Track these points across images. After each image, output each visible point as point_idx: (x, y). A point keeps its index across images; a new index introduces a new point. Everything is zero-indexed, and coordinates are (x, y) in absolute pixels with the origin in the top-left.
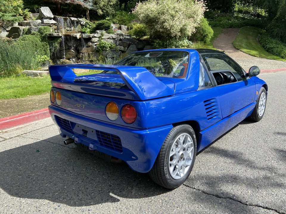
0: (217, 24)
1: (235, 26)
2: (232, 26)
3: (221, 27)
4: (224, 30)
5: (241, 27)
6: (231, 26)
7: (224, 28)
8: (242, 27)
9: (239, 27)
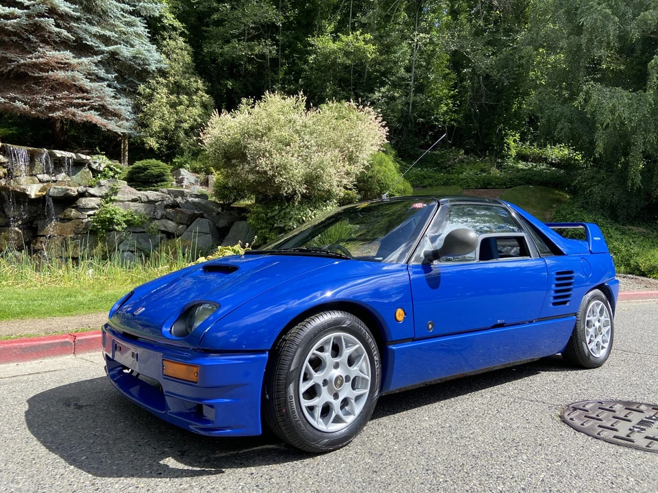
0: (453, 179)
1: (497, 184)
2: (489, 184)
3: (461, 185)
4: (465, 192)
5: (512, 187)
6: (487, 185)
7: (468, 188)
8: (516, 186)
9: (507, 188)
